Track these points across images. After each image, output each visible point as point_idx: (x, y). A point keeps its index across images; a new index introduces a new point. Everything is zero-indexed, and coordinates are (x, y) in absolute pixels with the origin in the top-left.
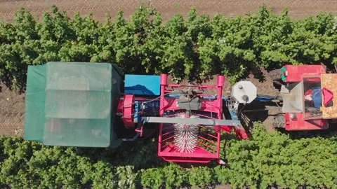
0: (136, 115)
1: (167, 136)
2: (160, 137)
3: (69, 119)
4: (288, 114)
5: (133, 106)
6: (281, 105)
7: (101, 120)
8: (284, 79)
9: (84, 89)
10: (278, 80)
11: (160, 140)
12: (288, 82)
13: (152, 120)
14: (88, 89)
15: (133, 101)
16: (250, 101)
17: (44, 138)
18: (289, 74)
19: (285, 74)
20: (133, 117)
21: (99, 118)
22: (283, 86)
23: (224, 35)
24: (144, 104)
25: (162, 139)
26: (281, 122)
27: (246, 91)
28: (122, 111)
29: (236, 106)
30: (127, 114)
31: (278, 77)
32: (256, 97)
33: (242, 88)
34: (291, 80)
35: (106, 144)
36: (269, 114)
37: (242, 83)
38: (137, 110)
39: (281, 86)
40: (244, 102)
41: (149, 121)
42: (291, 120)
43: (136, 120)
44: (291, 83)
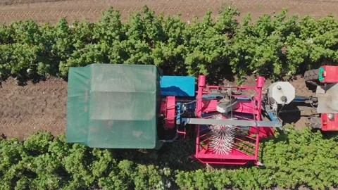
0: (178, 117)
1: (204, 138)
2: (197, 139)
3: (108, 121)
4: (325, 114)
5: (176, 108)
6: (316, 106)
7: (146, 121)
8: (321, 80)
9: (130, 91)
10: (314, 80)
11: (197, 142)
12: (326, 83)
13: (191, 121)
14: (134, 91)
15: (176, 103)
16: (289, 102)
17: (89, 140)
18: (327, 74)
19: (323, 75)
20: (175, 119)
21: (144, 119)
22: (319, 87)
23: (312, 35)
24: (185, 105)
25: (200, 140)
26: (318, 122)
27: (284, 91)
28: (165, 113)
29: (275, 107)
30: (170, 115)
31: (316, 77)
32: (294, 98)
33: (280, 89)
34: (329, 81)
35: (152, 146)
36: (301, 114)
37: (280, 84)
38: (179, 111)
39: (316, 87)
40: (283, 103)
41: (190, 123)
42: (328, 120)
43: (178, 122)
44: (328, 84)
